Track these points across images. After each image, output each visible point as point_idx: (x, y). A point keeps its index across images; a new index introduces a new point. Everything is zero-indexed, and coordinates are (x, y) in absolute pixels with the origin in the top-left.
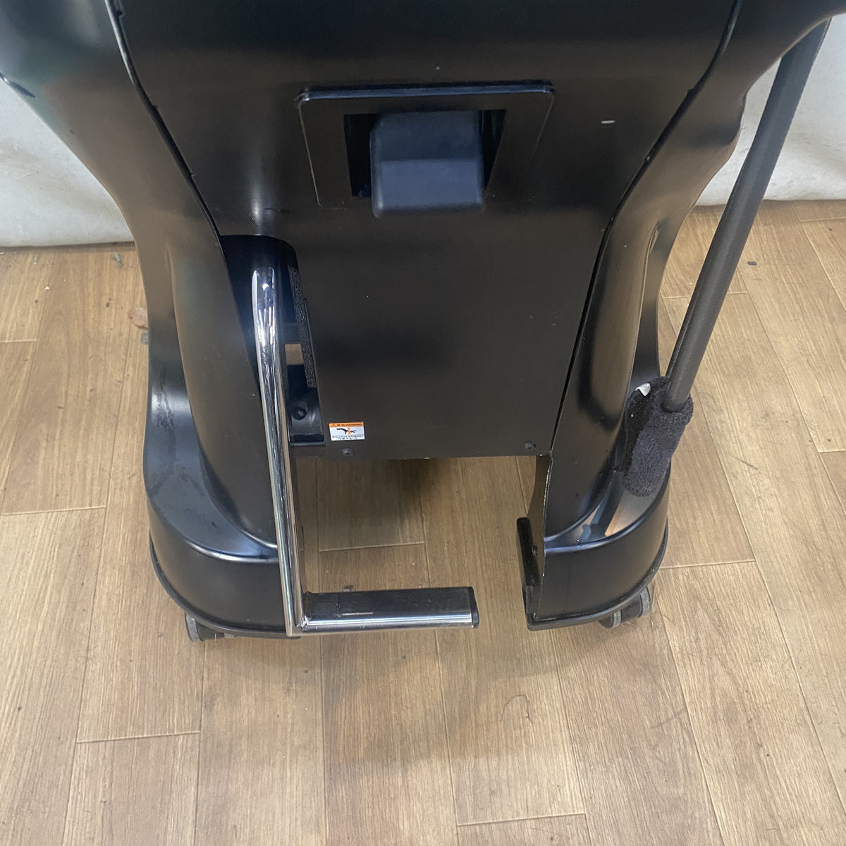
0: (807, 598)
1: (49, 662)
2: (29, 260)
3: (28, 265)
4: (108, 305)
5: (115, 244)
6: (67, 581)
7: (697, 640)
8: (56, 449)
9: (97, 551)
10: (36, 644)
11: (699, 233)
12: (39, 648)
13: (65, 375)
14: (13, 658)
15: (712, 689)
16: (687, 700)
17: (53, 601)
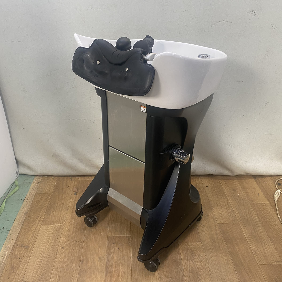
0: (212, 250)
1: (49, 253)
2: (52, 178)
3: (52, 179)
4: (68, 187)
5: (71, 176)
6: (54, 238)
7: (187, 257)
8: (54, 214)
9: (61, 233)
10: (46, 249)
11: (196, 180)
12: (47, 250)
13: (58, 200)
14: (41, 252)
15: (189, 266)
16: (184, 268)
17: (51, 241)
